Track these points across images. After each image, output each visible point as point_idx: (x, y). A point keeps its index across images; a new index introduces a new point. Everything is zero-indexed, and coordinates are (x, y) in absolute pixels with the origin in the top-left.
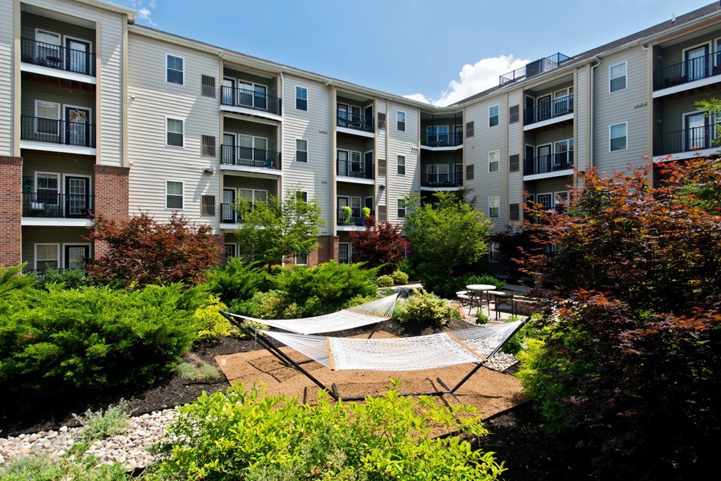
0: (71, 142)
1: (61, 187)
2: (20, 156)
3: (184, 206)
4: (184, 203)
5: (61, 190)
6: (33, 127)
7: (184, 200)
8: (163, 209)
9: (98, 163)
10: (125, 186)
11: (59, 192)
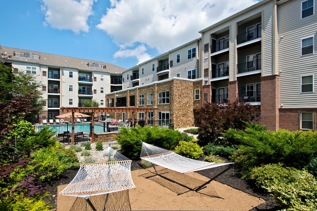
0: (259, 68)
1: (255, 89)
2: (236, 80)
3: (313, 90)
4: (313, 88)
5: (255, 90)
6: (245, 67)
7: (313, 86)
8: (299, 93)
9: (262, 76)
10: (274, 84)
11: (254, 91)
